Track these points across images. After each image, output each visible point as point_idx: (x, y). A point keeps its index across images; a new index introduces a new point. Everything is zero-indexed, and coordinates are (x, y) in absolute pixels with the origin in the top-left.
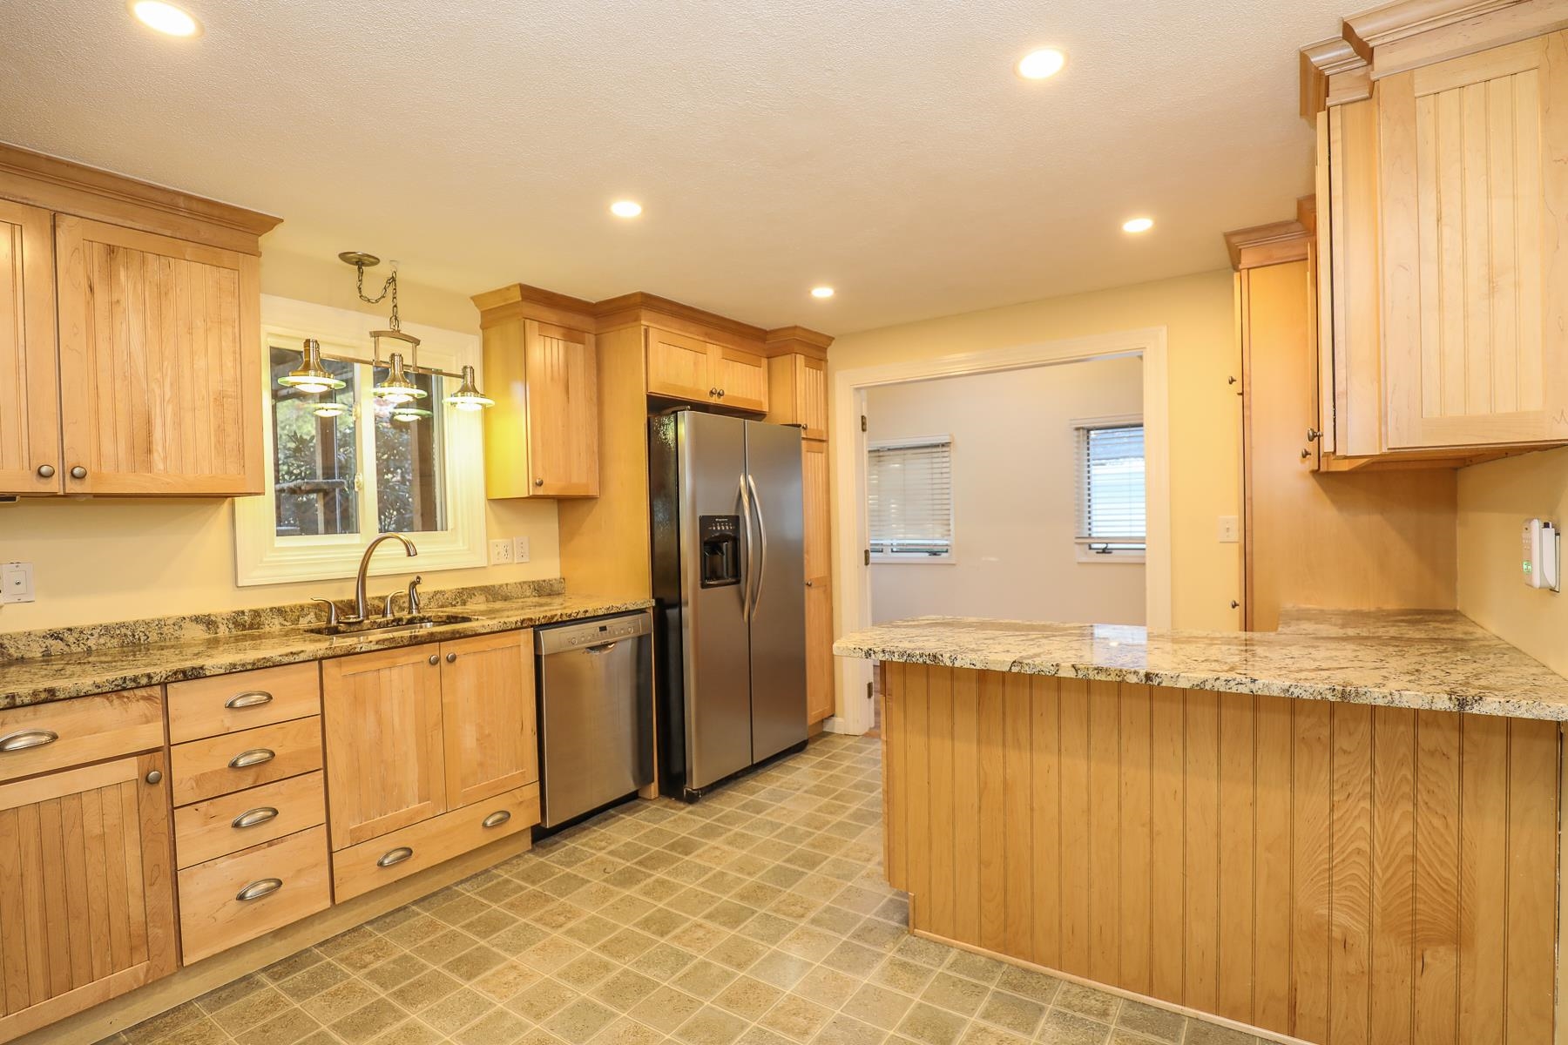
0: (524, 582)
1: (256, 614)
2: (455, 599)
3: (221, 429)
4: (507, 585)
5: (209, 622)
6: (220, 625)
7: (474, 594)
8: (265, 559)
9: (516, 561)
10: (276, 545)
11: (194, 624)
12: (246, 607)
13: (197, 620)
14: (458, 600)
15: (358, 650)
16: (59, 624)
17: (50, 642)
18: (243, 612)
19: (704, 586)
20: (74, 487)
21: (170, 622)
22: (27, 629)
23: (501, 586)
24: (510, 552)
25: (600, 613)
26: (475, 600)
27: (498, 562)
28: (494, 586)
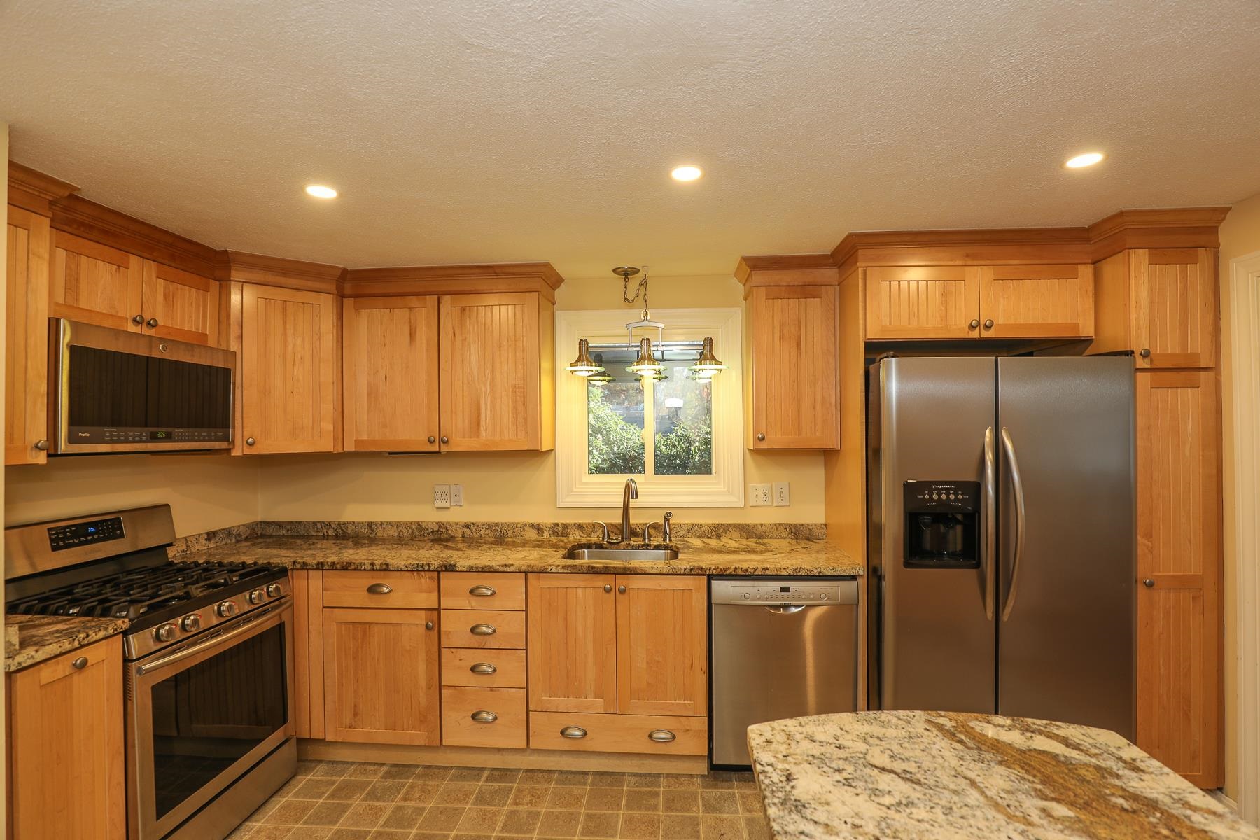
0: (780, 524)
1: (566, 526)
2: (711, 532)
3: (515, 408)
4: (762, 525)
5: (538, 528)
6: (545, 531)
7: (729, 530)
8: (575, 490)
9: (775, 505)
10: (584, 480)
11: (531, 529)
12: (560, 521)
13: (533, 526)
14: (714, 533)
15: (549, 570)
16: (469, 520)
17: (465, 529)
18: (558, 524)
19: (907, 564)
20: (444, 448)
21: (519, 526)
22: (457, 521)
23: (756, 525)
24: (769, 495)
25: (784, 573)
26: (729, 535)
27: (754, 504)
28: (748, 525)
